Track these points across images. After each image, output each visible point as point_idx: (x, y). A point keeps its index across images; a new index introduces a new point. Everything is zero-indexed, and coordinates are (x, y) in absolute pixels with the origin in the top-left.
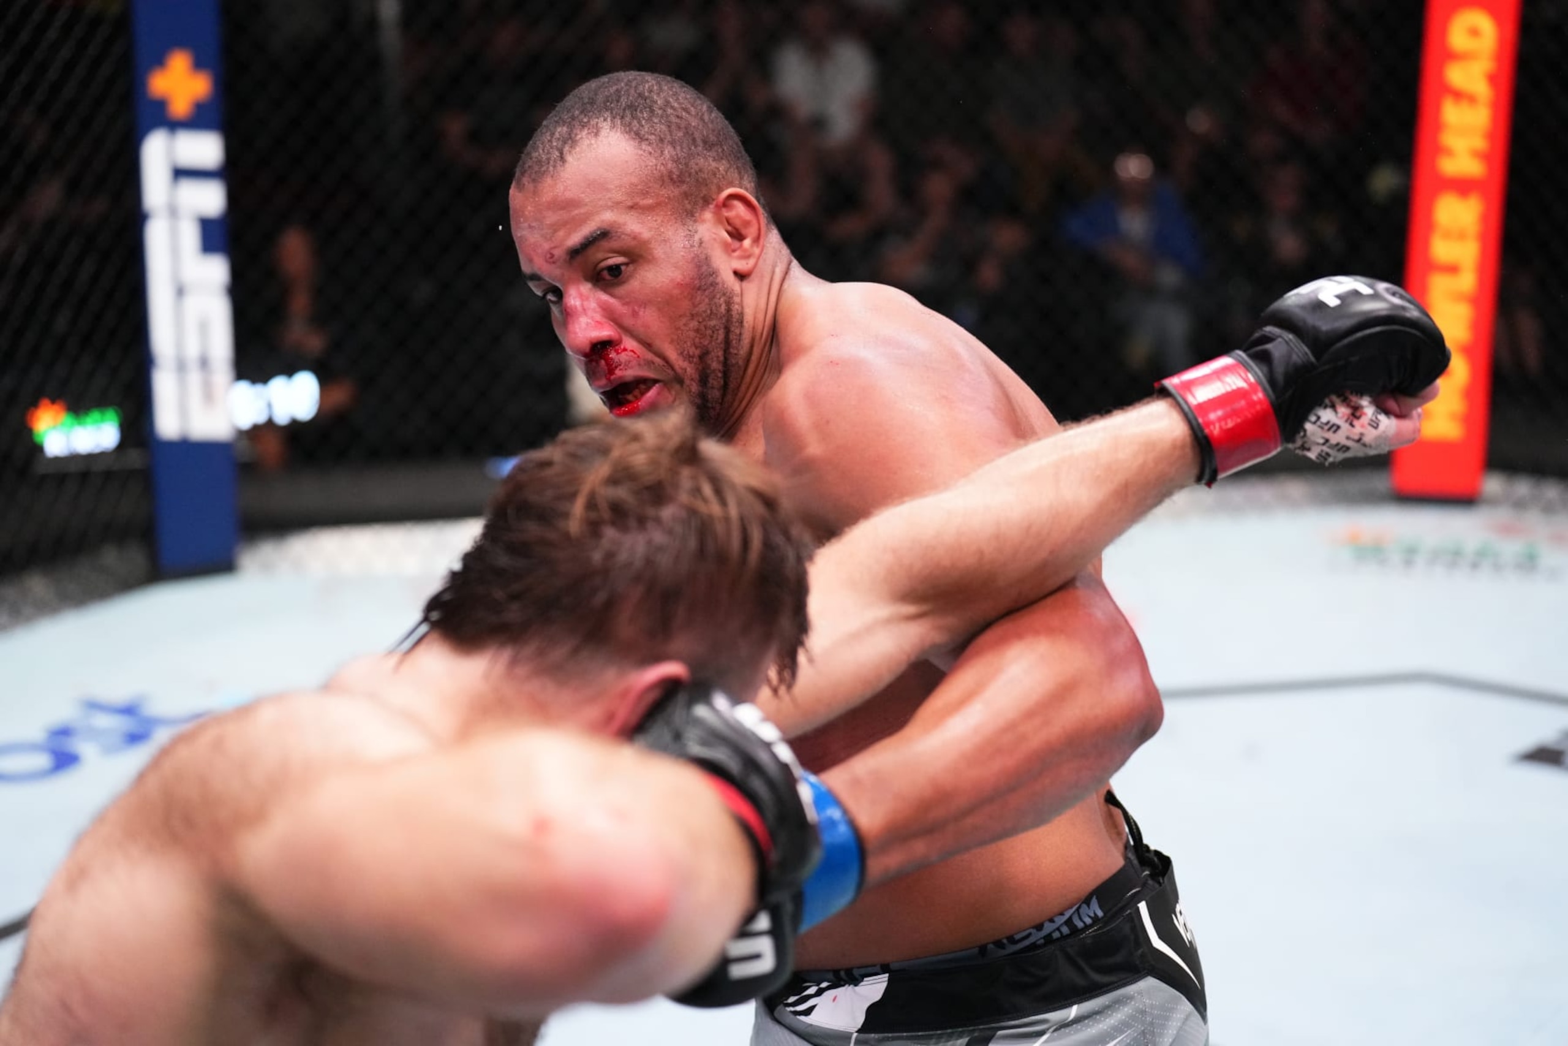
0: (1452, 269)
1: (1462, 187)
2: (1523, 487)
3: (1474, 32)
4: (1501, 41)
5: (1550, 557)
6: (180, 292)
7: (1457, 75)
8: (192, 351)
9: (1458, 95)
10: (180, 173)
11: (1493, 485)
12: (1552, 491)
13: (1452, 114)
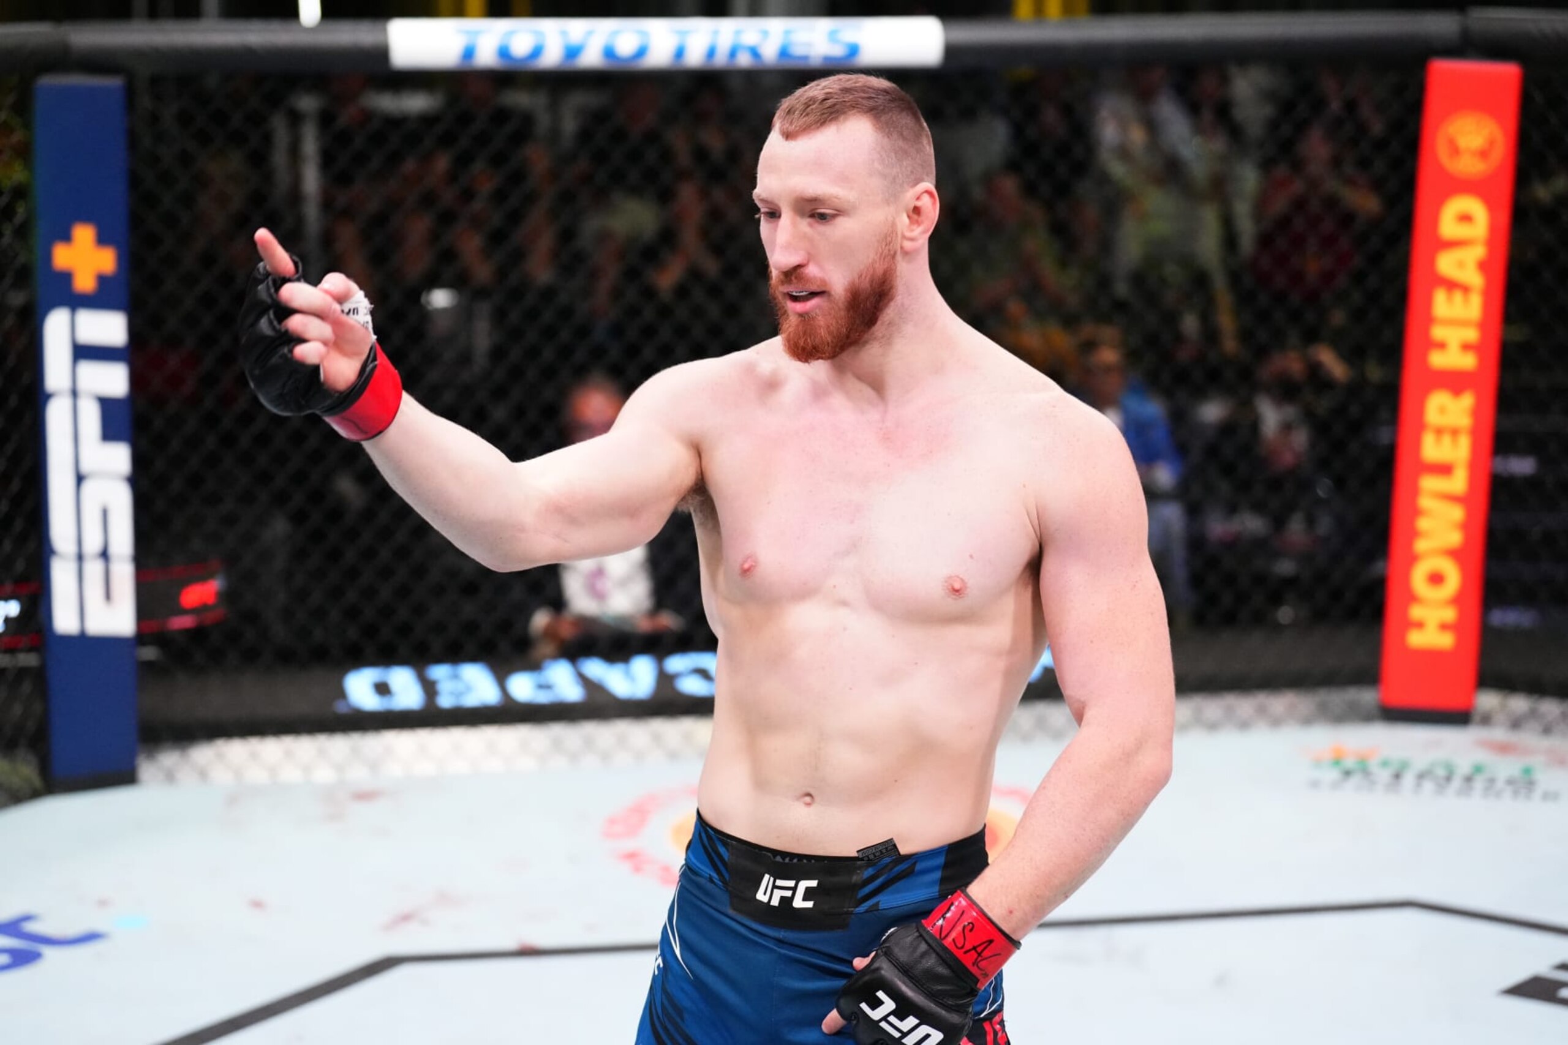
0: (1445, 469)
1: (1454, 382)
2: (1519, 703)
3: (1466, 218)
4: (1493, 228)
5: (1547, 778)
6: (80, 479)
7: (1447, 264)
8: (93, 543)
9: (1451, 285)
10: (83, 352)
11: (1487, 700)
12: (1550, 707)
13: (1442, 304)
